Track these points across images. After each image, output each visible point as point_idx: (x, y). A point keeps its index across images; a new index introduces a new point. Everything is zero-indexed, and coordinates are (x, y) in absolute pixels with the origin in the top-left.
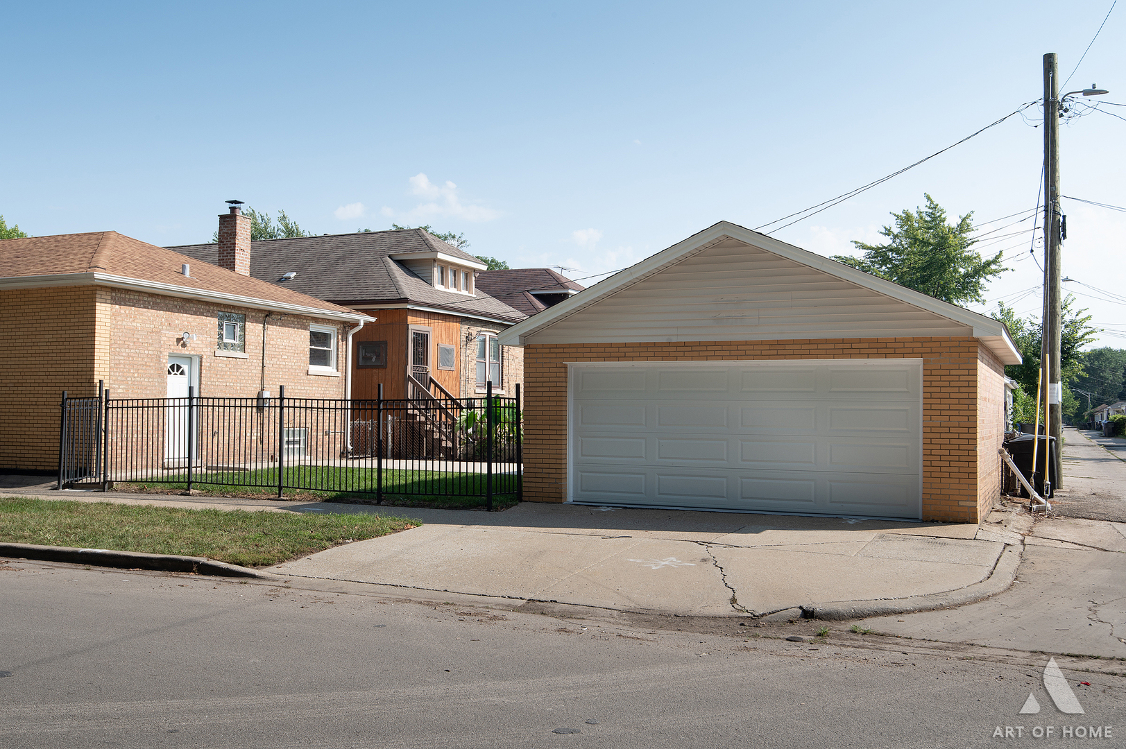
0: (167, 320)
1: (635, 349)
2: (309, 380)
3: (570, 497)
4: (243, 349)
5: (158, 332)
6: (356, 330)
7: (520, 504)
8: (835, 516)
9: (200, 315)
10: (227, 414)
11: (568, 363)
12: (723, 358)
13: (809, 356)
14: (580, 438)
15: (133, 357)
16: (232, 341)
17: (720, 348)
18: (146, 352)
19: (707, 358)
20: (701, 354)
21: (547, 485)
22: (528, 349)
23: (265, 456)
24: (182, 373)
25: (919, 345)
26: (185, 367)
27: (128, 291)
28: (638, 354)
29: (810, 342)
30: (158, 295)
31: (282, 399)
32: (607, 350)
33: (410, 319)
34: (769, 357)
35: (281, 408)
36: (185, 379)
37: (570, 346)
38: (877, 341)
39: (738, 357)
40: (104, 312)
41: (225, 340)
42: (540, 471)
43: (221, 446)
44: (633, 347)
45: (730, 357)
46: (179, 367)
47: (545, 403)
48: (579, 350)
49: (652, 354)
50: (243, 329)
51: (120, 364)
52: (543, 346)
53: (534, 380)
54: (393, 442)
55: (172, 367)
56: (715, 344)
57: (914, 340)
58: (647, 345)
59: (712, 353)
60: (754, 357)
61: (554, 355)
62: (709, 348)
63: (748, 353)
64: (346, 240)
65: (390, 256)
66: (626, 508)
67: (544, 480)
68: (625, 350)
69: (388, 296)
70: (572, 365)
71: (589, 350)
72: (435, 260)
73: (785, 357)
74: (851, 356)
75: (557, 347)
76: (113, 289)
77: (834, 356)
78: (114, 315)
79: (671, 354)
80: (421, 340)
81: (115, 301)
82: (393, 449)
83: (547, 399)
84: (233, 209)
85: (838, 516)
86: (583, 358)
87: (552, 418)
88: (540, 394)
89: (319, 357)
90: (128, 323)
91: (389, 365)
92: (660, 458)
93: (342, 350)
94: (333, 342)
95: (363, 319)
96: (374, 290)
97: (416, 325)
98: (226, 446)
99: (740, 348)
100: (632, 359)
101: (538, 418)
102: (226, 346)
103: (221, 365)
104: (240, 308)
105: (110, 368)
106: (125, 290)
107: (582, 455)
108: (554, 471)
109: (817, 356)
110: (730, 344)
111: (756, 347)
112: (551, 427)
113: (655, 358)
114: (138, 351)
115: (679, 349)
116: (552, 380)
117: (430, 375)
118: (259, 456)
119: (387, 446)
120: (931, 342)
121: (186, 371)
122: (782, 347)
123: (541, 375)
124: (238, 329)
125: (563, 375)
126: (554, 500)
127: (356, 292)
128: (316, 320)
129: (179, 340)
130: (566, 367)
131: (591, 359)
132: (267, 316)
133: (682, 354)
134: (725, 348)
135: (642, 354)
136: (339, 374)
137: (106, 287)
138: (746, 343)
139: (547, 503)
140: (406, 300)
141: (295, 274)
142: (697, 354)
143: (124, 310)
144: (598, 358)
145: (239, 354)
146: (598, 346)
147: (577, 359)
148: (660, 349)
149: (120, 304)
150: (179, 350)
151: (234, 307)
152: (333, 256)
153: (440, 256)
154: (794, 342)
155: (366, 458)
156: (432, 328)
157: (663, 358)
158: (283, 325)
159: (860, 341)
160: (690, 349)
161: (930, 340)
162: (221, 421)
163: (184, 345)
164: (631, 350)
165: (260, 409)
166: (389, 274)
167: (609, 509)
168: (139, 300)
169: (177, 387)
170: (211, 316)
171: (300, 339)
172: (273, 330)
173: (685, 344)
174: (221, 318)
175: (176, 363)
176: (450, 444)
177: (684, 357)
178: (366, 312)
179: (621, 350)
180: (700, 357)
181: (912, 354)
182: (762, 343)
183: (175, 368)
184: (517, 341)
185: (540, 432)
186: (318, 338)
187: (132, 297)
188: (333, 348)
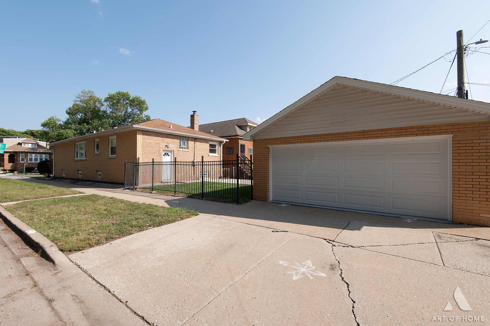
0: (162, 140)
1: (296, 139)
2: (209, 157)
3: (271, 198)
4: (188, 148)
5: (159, 144)
6: (223, 144)
7: (252, 201)
8: (397, 216)
9: (173, 139)
10: (183, 167)
11: (270, 146)
12: (335, 140)
13: (381, 137)
14: (274, 176)
15: (150, 151)
16: (184, 146)
17: (334, 136)
18: (155, 149)
19: (328, 141)
20: (325, 139)
21: (262, 194)
22: (255, 141)
23: (196, 178)
24: (169, 155)
25: (451, 127)
26: (170, 154)
27: (148, 131)
28: (297, 141)
29: (382, 130)
30: (159, 133)
31: (203, 162)
32: (284, 140)
33: (239, 140)
34: (359, 139)
35: (202, 165)
36: (169, 157)
37: (270, 139)
38: (422, 127)
39: (343, 140)
40: (140, 138)
41: (182, 146)
42: (259, 188)
43: (181, 176)
44: (295, 138)
45: (339, 140)
46: (167, 154)
47: (261, 162)
48: (273, 141)
49: (303, 141)
50: (188, 143)
51: (146, 153)
52: (260, 140)
53: (257, 153)
54: (235, 174)
55: (165, 154)
56: (332, 134)
57: (447, 125)
58: (301, 137)
59: (331, 139)
60: (351, 139)
61: (264, 143)
62: (329, 136)
63: (348, 137)
64: (227, 122)
65: (236, 125)
66: (292, 205)
67: (261, 192)
68: (292, 139)
69: (234, 134)
70: (271, 147)
71: (277, 140)
72: (248, 125)
73: (368, 138)
74: (406, 136)
75: (265, 140)
76: (143, 131)
77: (396, 136)
78: (143, 138)
79: (312, 140)
80: (243, 146)
81: (143, 134)
82: (235, 176)
83: (261, 160)
84: (194, 113)
85: (399, 216)
86: (275, 144)
87: (263, 168)
88: (259, 159)
89: (212, 151)
90: (148, 141)
91: (234, 153)
92: (307, 184)
93: (219, 149)
94: (217, 147)
95: (225, 140)
96: (230, 133)
97: (241, 142)
98: (183, 176)
99: (344, 135)
100: (295, 143)
101: (258, 168)
102: (182, 148)
103: (181, 153)
104: (186, 137)
105: (142, 154)
106: (147, 131)
107: (275, 182)
108: (264, 188)
109: (386, 137)
110: (339, 134)
111: (352, 135)
112: (263, 171)
113: (304, 142)
114: (152, 149)
115: (315, 138)
116: (263, 153)
117: (246, 156)
118: (194, 179)
119: (232, 176)
120: (459, 125)
121: (170, 155)
122: (367, 133)
123: (259, 151)
124: (186, 143)
125: (267, 151)
126: (264, 200)
127: (226, 134)
128: (211, 141)
129: (166, 146)
130: (269, 148)
131: (278, 144)
132: (195, 139)
133: (316, 140)
134: (336, 136)
135: (299, 141)
136: (219, 156)
137: (140, 130)
138: (347, 133)
139: (262, 201)
140: (238, 136)
141: (213, 131)
142: (323, 139)
143: (147, 137)
144: (281, 143)
145: (187, 150)
146: (281, 138)
147: (272, 144)
148: (306, 138)
149: (145, 135)
150: (166, 149)
151: (184, 137)
152: (223, 126)
153: (249, 124)
154: (373, 131)
155: (225, 179)
156: (246, 143)
157: (308, 142)
158: (201, 142)
159: (412, 128)
160: (320, 137)
161: (459, 124)
162: (181, 169)
163: (168, 147)
164: (294, 139)
165: (194, 165)
166: (235, 129)
167: (285, 205)
168: (152, 134)
169: (167, 159)
170: (177, 139)
171: (207, 146)
172: (197, 143)
173: (318, 135)
174: (181, 140)
175: (166, 153)
176: (250, 175)
177: (317, 141)
178: (227, 139)
179: (290, 139)
180: (325, 141)
181: (446, 132)
182: (355, 132)
183: (166, 154)
184: (249, 138)
185: (259, 173)
186: (211, 146)
187: (149, 133)
188: (217, 149)
